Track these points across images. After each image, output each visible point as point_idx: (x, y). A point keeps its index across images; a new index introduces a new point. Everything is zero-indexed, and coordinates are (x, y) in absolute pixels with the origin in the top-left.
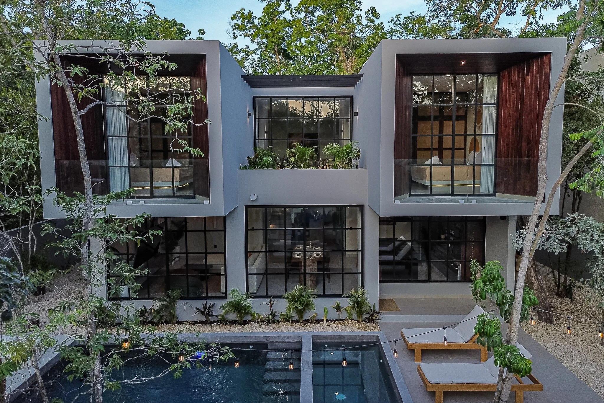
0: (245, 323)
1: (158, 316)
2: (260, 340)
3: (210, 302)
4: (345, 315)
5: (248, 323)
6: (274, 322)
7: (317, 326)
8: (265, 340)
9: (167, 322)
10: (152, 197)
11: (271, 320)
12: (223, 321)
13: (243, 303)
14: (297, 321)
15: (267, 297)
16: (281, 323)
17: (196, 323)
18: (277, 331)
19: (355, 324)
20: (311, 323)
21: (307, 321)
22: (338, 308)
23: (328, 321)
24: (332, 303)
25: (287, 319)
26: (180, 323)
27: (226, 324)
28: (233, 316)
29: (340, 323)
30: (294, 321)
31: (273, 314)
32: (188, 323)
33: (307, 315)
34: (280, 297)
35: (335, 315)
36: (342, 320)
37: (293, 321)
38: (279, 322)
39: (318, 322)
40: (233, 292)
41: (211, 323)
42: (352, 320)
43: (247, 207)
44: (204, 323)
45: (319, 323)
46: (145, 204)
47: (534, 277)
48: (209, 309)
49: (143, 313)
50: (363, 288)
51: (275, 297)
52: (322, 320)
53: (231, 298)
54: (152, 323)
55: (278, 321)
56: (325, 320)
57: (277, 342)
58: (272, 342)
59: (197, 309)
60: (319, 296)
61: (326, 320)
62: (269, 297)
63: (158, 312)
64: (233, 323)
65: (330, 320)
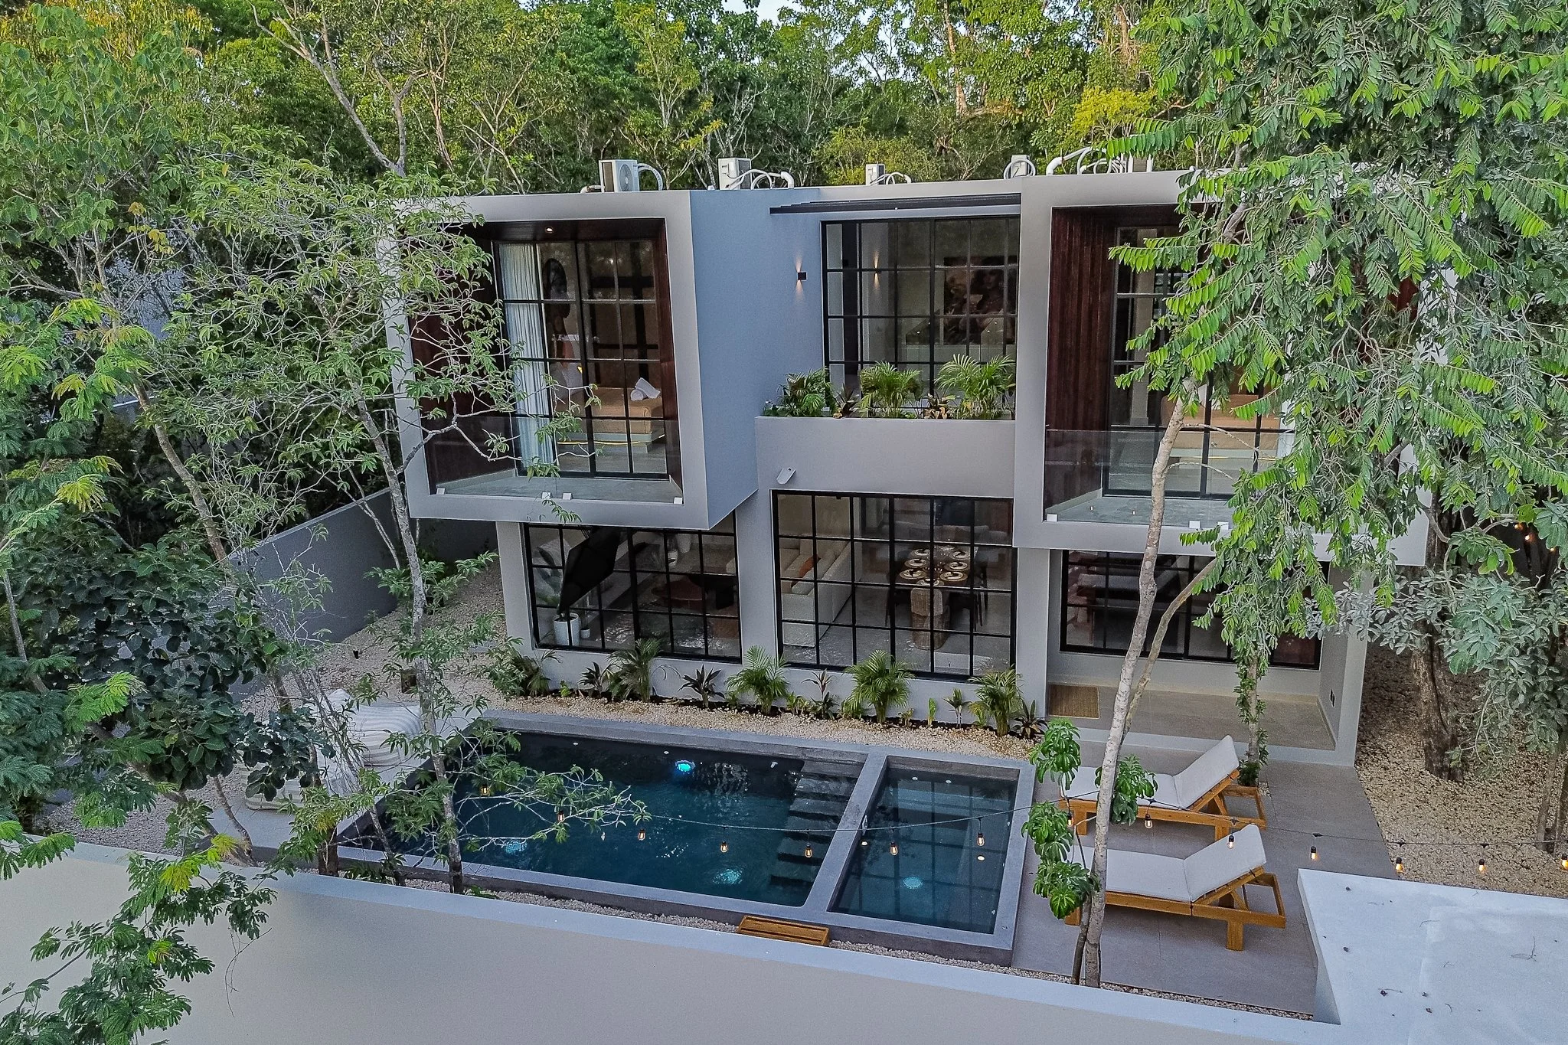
0: (774, 712)
1: (617, 687)
2: (790, 754)
3: (710, 667)
4: (971, 718)
5: (780, 714)
6: (828, 718)
7: (911, 734)
8: (799, 755)
9: (634, 697)
10: (594, 473)
11: (825, 711)
12: (734, 704)
13: (770, 676)
14: (875, 720)
15: (817, 666)
16: (842, 722)
17: (686, 703)
18: (830, 737)
19: (989, 738)
20: (901, 725)
21: (895, 720)
22: (957, 702)
23: (935, 725)
24: (944, 690)
25: (858, 713)
26: (657, 700)
27: (740, 711)
28: (752, 697)
29: (959, 733)
30: (869, 718)
31: (828, 702)
32: (673, 701)
33: (895, 711)
34: (841, 669)
35: (949, 715)
36: (964, 726)
37: (866, 718)
38: (836, 717)
39: (917, 724)
40: (754, 653)
41: (712, 706)
42: (985, 728)
43: (775, 493)
44: (700, 705)
45: (917, 727)
46: (572, 498)
47: (1425, 673)
48: (708, 680)
49: (592, 677)
50: (1014, 667)
51: (831, 668)
52: (925, 724)
53: (748, 664)
54: (607, 695)
55: (835, 715)
56: (930, 723)
57: (822, 761)
58: (812, 760)
59: (687, 678)
60: (919, 674)
61: (933, 723)
62: (822, 667)
63: (617, 679)
64: (753, 710)
65: (941, 725)
